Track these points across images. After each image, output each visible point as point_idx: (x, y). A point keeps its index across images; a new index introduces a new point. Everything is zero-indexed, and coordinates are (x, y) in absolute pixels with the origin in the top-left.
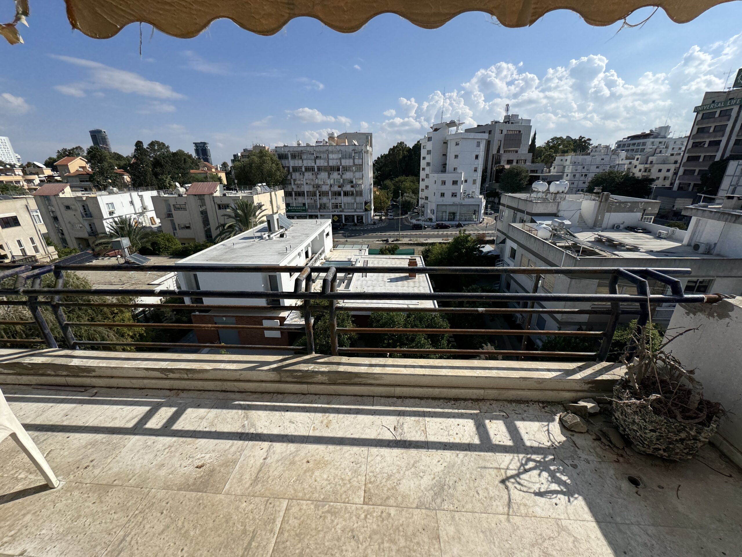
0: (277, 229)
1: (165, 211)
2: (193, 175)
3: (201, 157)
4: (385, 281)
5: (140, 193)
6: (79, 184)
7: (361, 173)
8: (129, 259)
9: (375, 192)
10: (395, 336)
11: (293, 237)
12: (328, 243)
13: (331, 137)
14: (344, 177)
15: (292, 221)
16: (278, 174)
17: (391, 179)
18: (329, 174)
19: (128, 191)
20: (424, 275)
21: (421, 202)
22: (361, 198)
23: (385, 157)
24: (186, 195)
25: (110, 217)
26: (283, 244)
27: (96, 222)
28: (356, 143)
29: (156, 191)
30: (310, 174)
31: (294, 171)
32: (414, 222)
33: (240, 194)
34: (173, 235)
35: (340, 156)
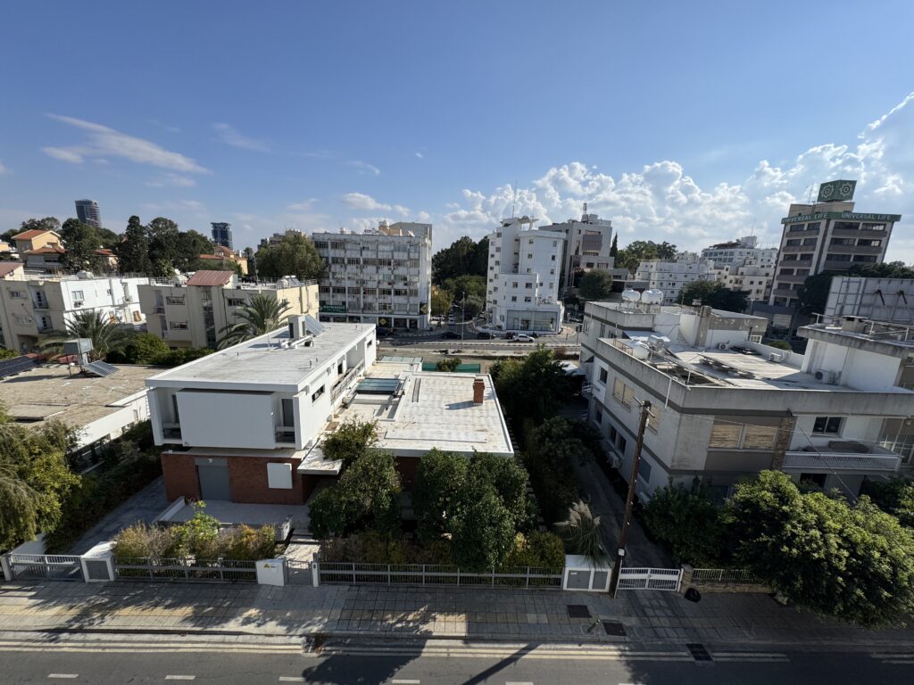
0: (301, 335)
1: (154, 303)
2: (203, 261)
3: (219, 239)
4: (442, 409)
5: (124, 280)
6: (41, 264)
7: (416, 269)
8: (86, 369)
9: (433, 292)
10: (454, 491)
11: (322, 346)
12: (370, 354)
13: (383, 226)
14: (396, 272)
15: (325, 324)
16: (314, 265)
17: (454, 278)
18: (378, 268)
19: (109, 276)
20: (493, 401)
21: (489, 306)
22: (416, 298)
23: (446, 252)
24: (186, 286)
25: (74, 309)
26: (307, 356)
27: (53, 314)
28: (413, 235)
29: (147, 279)
30: (354, 267)
31: (333, 262)
32: (480, 329)
33: (261, 288)
34: (160, 336)
35: (392, 248)
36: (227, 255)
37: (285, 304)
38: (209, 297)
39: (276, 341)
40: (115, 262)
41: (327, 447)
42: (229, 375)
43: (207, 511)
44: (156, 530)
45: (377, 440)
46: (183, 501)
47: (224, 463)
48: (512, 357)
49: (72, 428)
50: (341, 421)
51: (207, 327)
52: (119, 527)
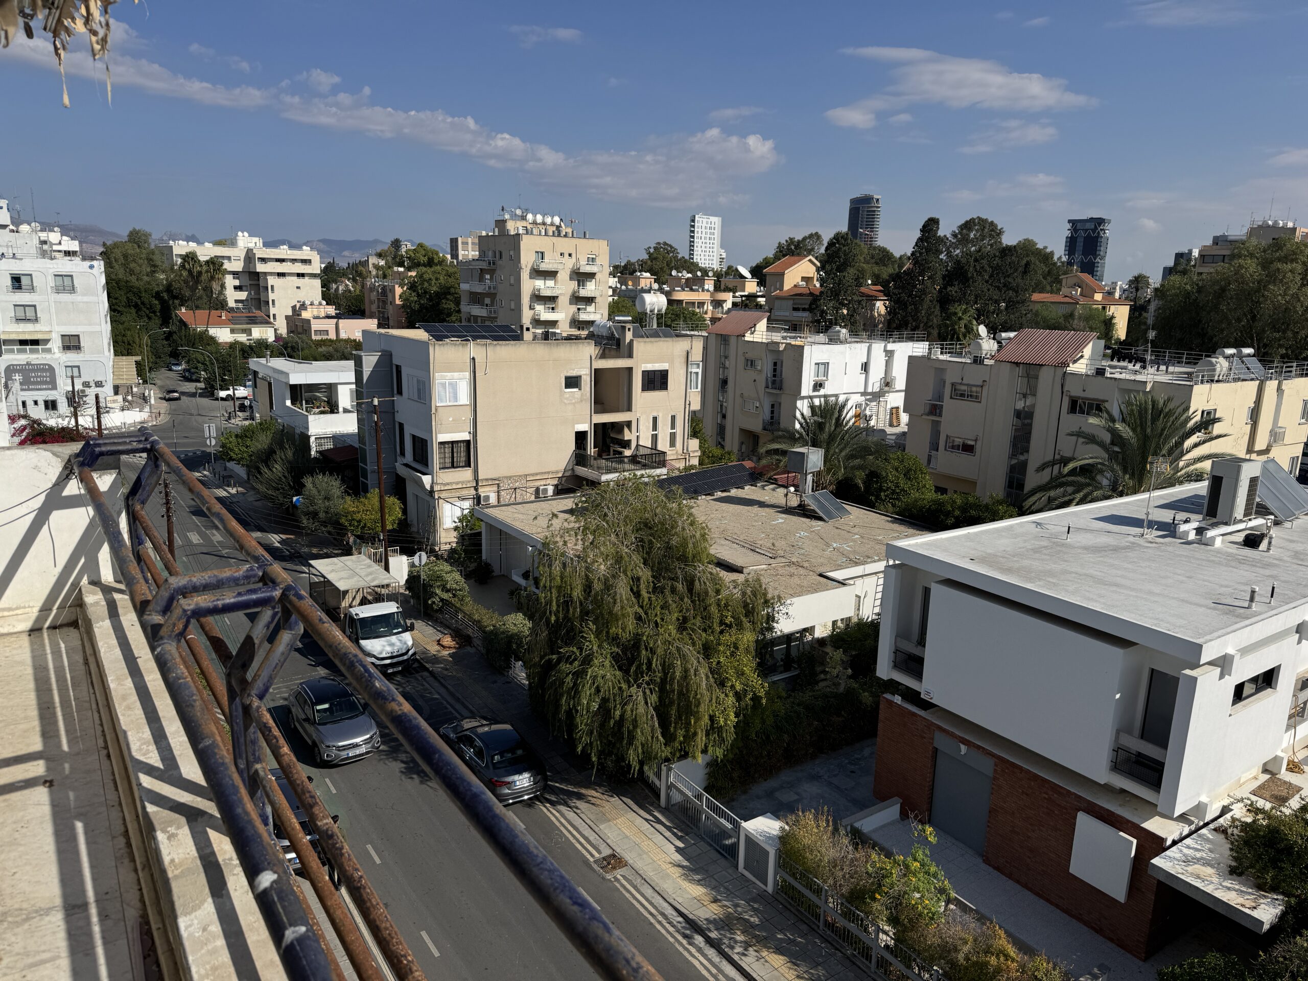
0: (1239, 512)
1: (927, 395)
2: (1038, 307)
3: (1078, 257)
5: (891, 346)
6: (787, 314)
8: (808, 501)
11: (1296, 555)
19: (870, 337)
24: (992, 362)
25: (812, 394)
26: (1244, 573)
27: (784, 400)
29: (926, 345)
33: (1152, 376)
34: (924, 462)
36: (1088, 293)
38: (1031, 390)
39: (1166, 516)
40: (883, 311)
43: (936, 853)
44: (846, 841)
46: (897, 808)
47: (987, 766)
49: (773, 598)
51: (1013, 455)
52: (798, 801)
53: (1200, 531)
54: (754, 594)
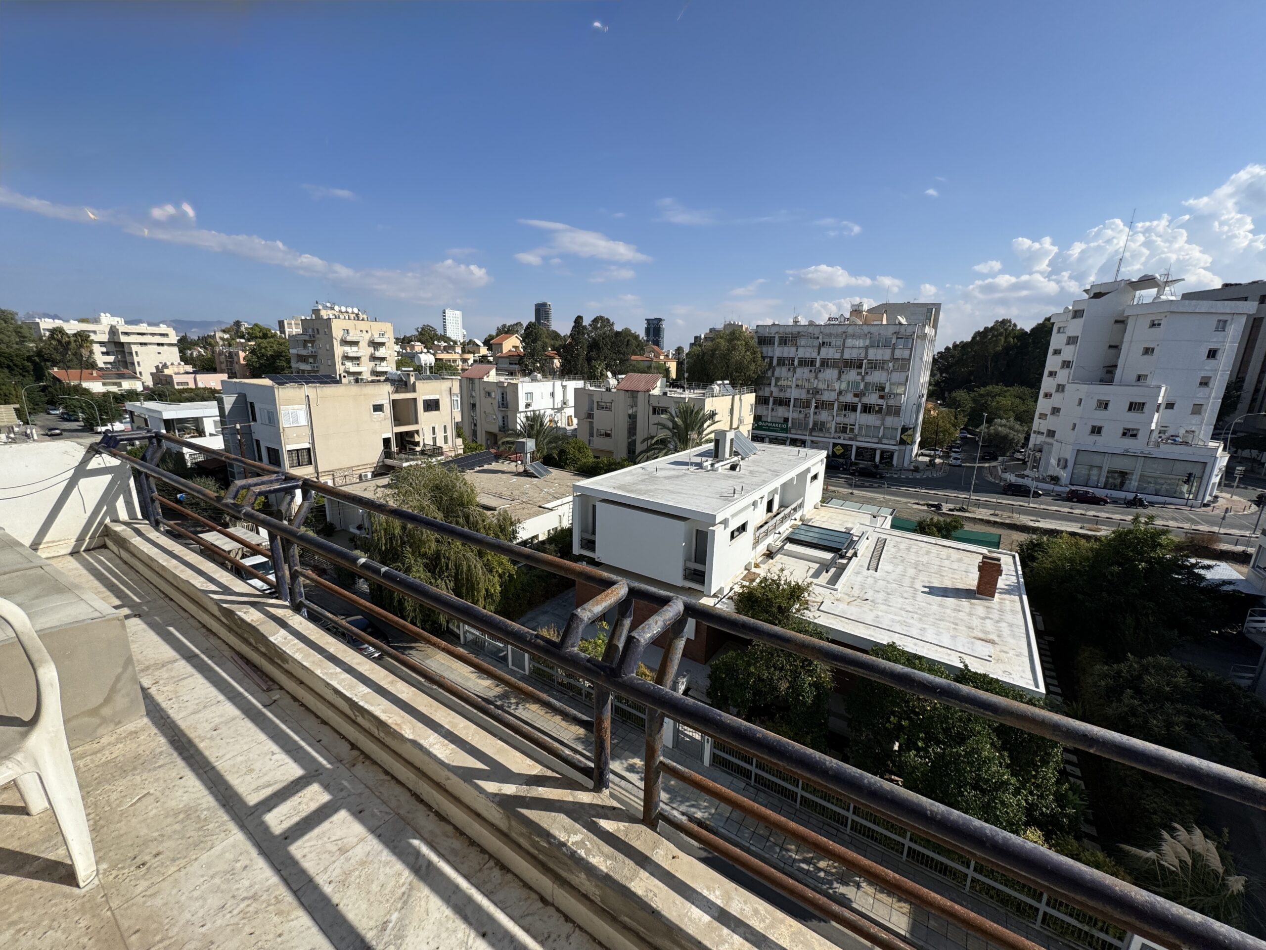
0: (727, 455)
1: (586, 408)
2: (634, 362)
3: (651, 338)
4: (916, 590)
5: (565, 383)
6: (507, 366)
7: (903, 375)
8: (529, 468)
9: (927, 411)
10: (917, 714)
11: (751, 472)
12: (814, 491)
13: (856, 311)
14: (868, 379)
15: (757, 445)
16: (753, 367)
17: (970, 390)
18: (841, 373)
19: (553, 379)
20: (1017, 598)
21: (1034, 440)
22: (896, 419)
23: (962, 347)
24: (615, 390)
25: (525, 410)
26: (731, 482)
27: (509, 414)
28: (904, 321)
29: (582, 382)
30: (806, 370)
31: (779, 364)
32: (1011, 478)
33: (688, 395)
34: (587, 443)
35: (867, 342)
36: (657, 356)
37: (713, 415)
38: (635, 404)
39: (698, 460)
40: (558, 365)
41: (740, 601)
42: (646, 492)
45: (807, 609)
48: (1073, 534)
49: (515, 521)
50: (762, 572)
51: (629, 437)
53: (712, 465)
54: (504, 519)
